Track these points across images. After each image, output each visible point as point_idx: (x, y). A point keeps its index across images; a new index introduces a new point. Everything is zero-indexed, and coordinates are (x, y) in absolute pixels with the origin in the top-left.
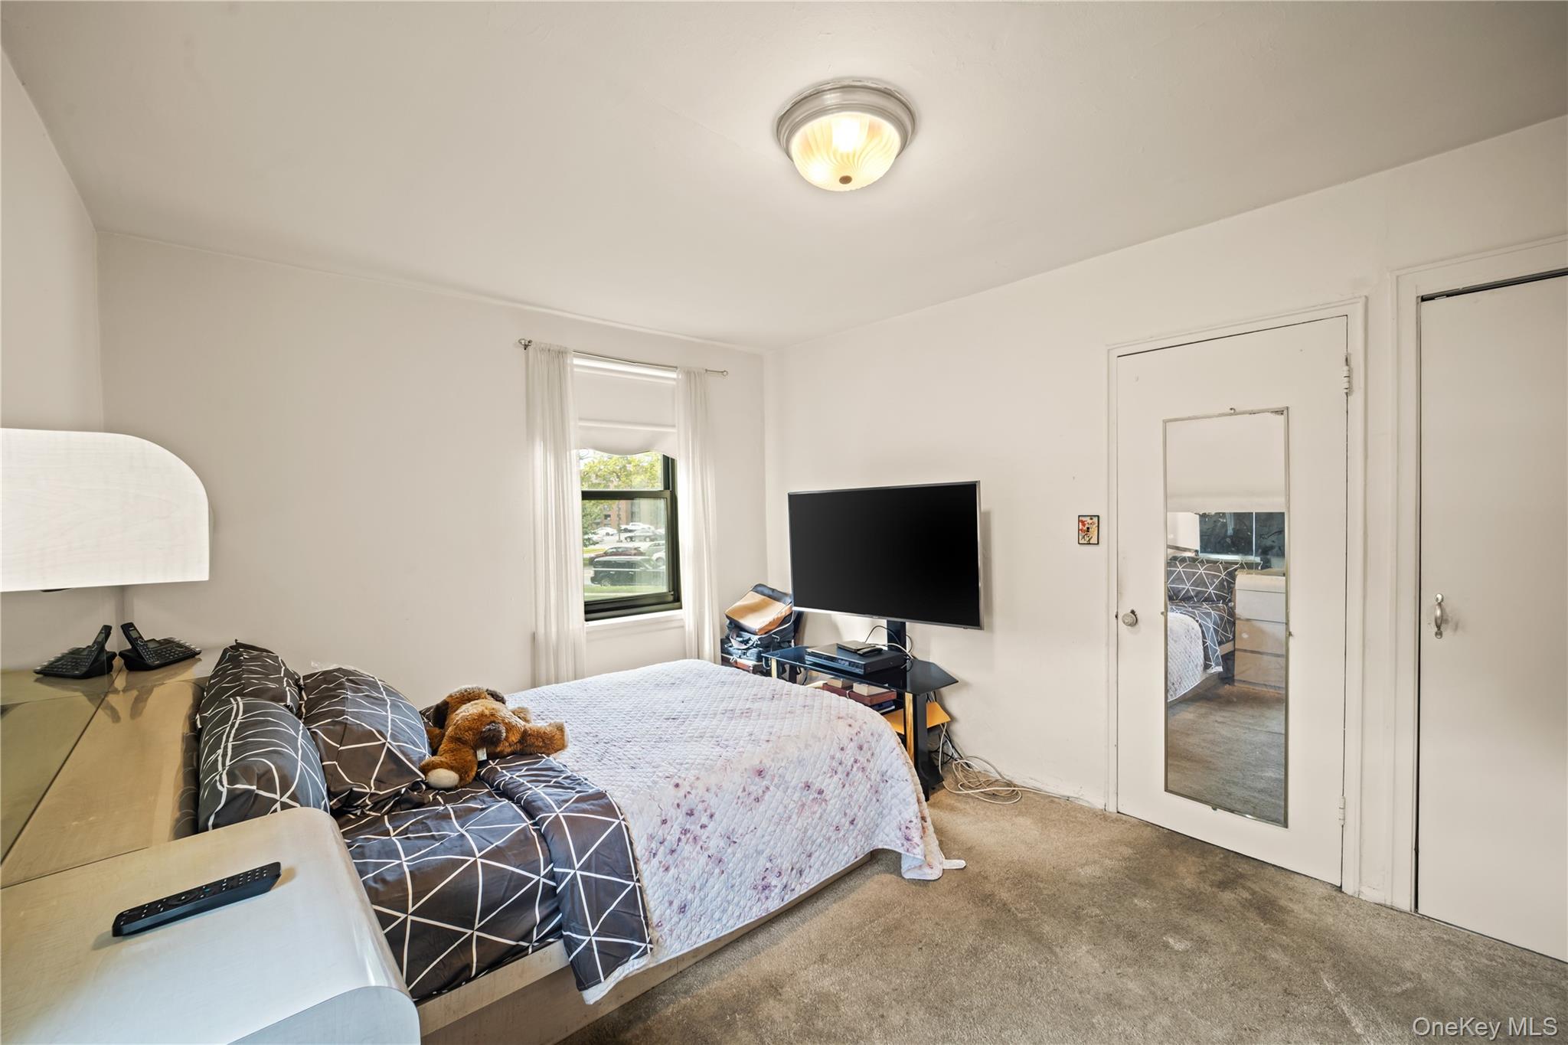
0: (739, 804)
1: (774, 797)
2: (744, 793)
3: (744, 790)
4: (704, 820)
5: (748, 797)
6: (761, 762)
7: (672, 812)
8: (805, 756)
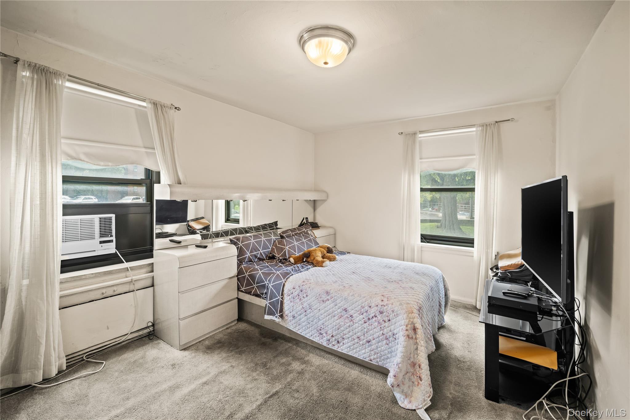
0: (316, 298)
1: (329, 305)
2: (319, 296)
3: (320, 295)
4: (305, 296)
5: (320, 298)
6: (330, 290)
7: (297, 287)
8: (348, 298)
